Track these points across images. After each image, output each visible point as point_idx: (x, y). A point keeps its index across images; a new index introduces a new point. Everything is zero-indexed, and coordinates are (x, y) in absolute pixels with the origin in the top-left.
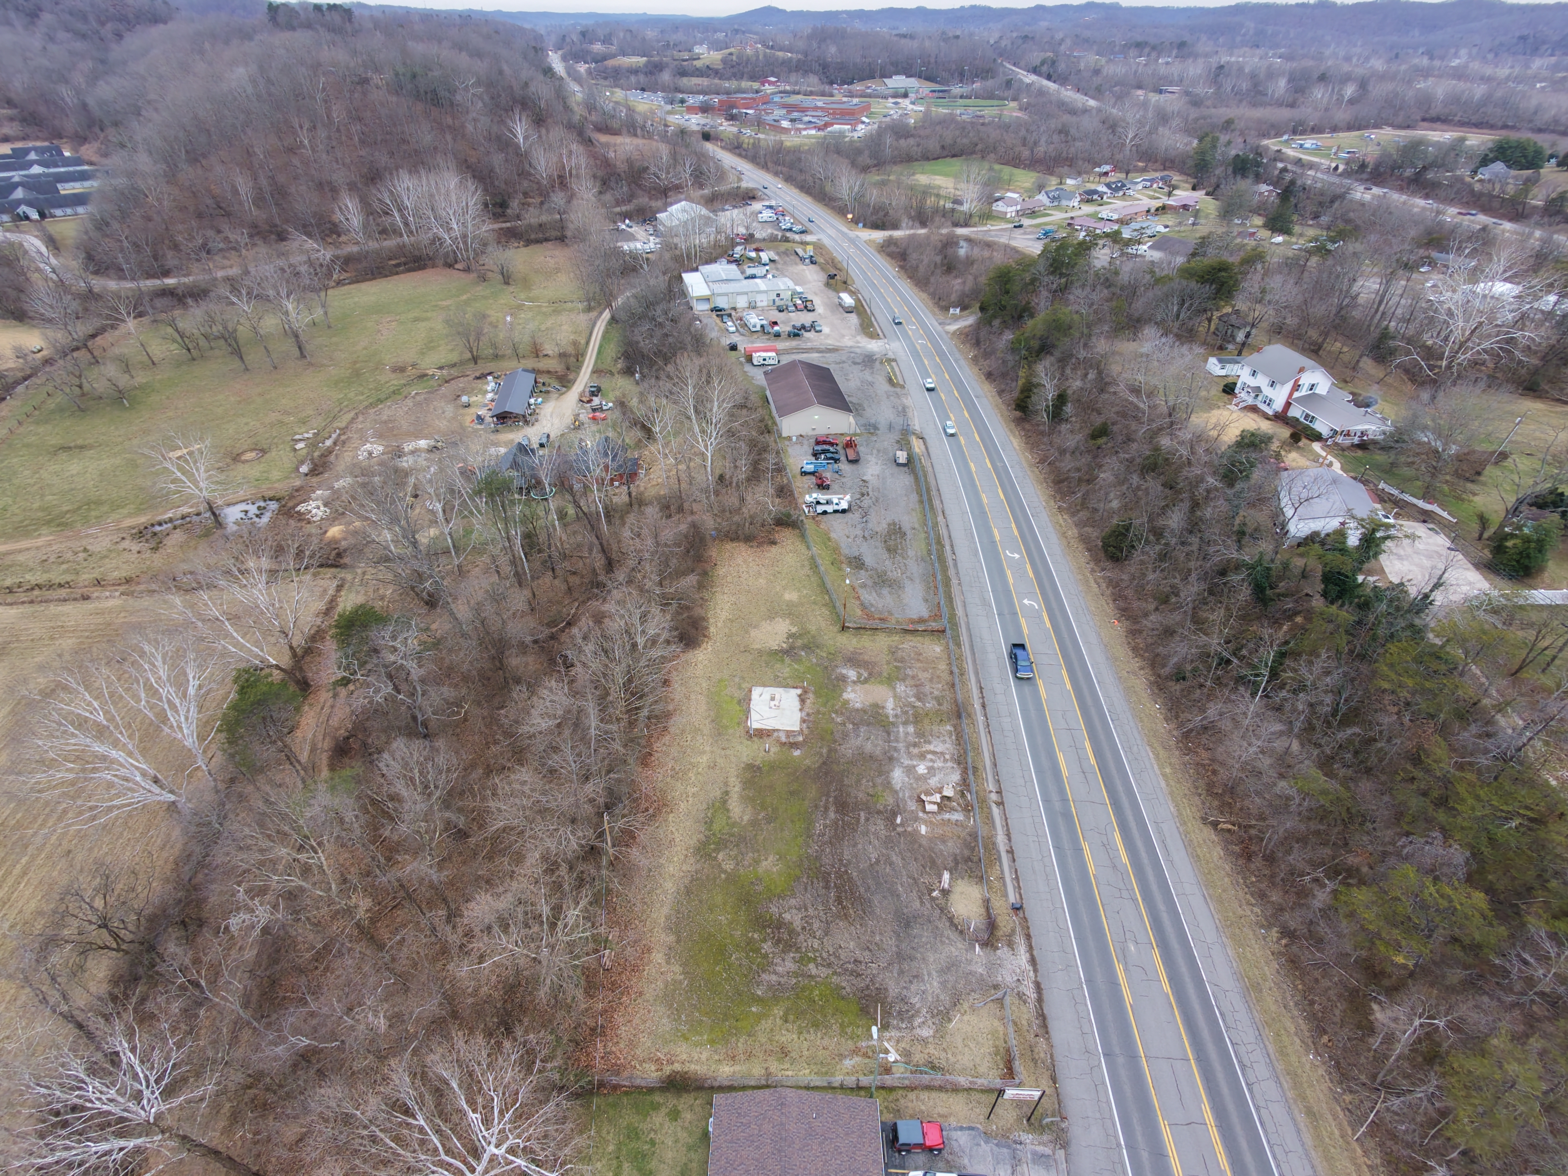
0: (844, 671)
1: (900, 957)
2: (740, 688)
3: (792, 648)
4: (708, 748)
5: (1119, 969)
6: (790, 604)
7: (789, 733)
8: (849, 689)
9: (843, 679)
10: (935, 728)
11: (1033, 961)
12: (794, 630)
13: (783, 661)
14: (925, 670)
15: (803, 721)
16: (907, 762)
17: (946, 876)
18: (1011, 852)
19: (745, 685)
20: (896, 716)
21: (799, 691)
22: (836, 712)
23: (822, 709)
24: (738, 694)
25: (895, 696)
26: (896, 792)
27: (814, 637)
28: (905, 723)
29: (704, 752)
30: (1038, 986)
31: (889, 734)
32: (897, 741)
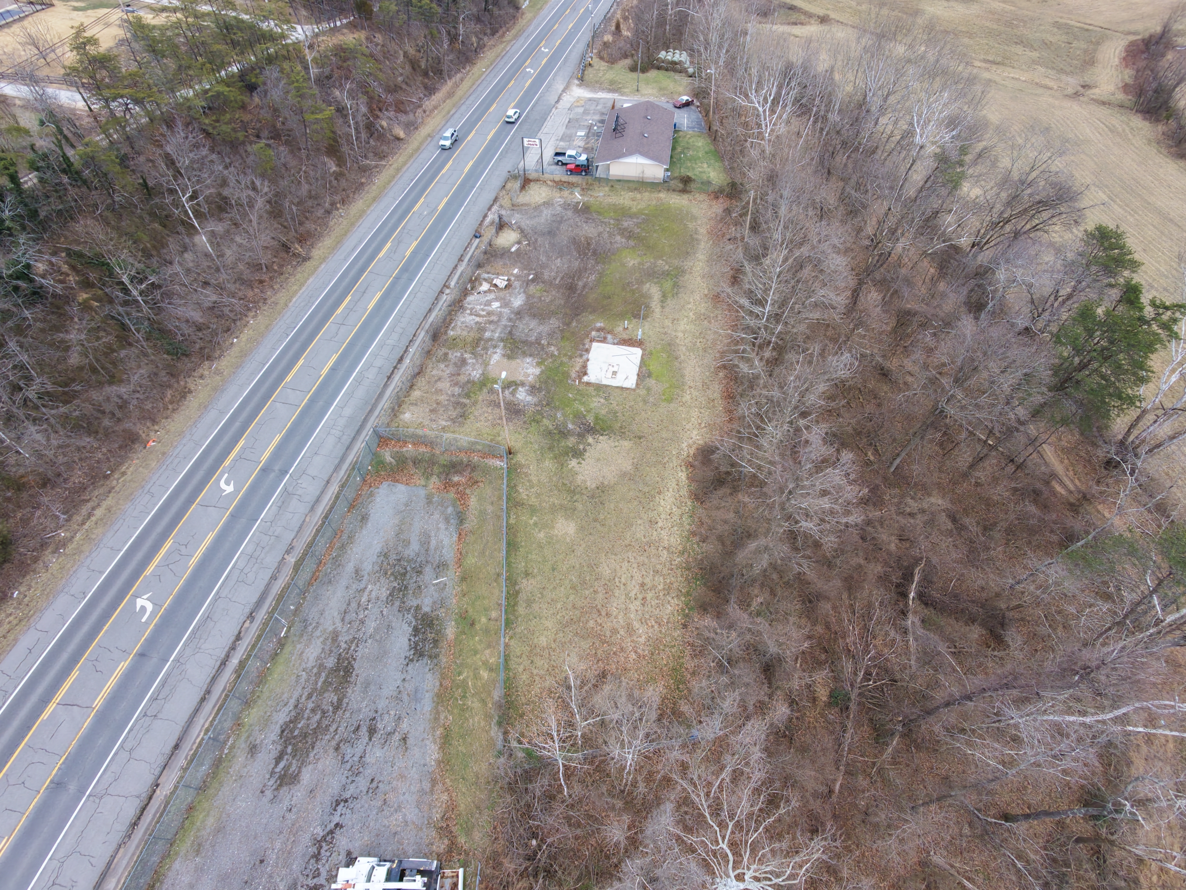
0: (529, 398)
1: (560, 222)
2: (649, 389)
3: (581, 436)
4: (680, 335)
5: (440, 208)
6: (569, 512)
7: (604, 340)
8: (531, 378)
9: (533, 390)
10: (465, 333)
11: (485, 216)
12: (573, 463)
13: (597, 418)
14: (439, 391)
15: (588, 351)
16: (506, 310)
17: (513, 249)
18: (461, 260)
19: (642, 392)
20: (495, 347)
21: (585, 379)
22: (552, 355)
23: (565, 360)
24: (651, 382)
25: (486, 364)
26: (524, 292)
27: (551, 448)
28: (490, 339)
29: (684, 332)
30: (489, 209)
31: (510, 333)
32: (506, 326)
